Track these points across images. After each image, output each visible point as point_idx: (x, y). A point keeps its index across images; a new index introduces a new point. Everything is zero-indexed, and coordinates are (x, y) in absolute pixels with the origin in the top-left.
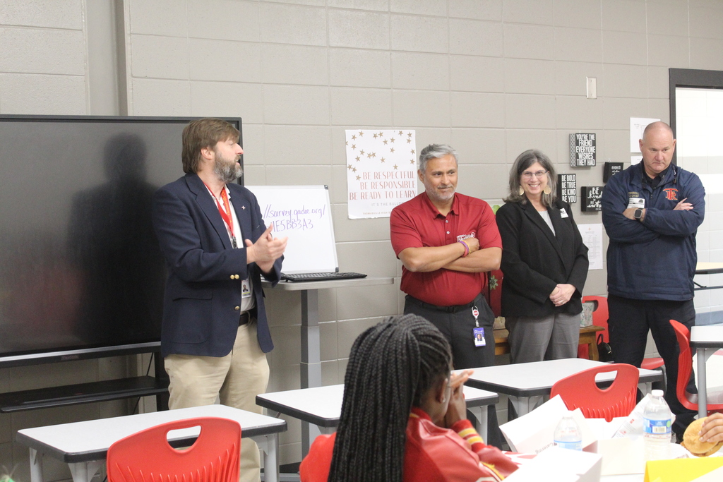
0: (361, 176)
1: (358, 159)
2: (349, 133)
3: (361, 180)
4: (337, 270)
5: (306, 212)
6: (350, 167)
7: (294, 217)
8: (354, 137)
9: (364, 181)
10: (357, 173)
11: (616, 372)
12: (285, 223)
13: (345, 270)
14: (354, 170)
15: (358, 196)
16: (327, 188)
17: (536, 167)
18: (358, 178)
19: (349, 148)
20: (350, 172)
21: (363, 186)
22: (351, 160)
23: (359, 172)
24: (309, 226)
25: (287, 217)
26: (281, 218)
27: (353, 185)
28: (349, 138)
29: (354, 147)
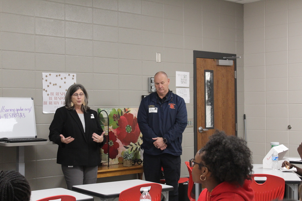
0: (50, 94)
1: (48, 86)
2: (44, 74)
3: (50, 96)
4: (36, 137)
5: (22, 110)
6: (44, 90)
7: (16, 112)
8: (46, 76)
9: (51, 96)
10: (48, 93)
11: (150, 187)
12: (11, 115)
13: (40, 137)
14: (46, 91)
15: (48, 103)
16: (32, 99)
18: (48, 95)
19: (44, 81)
20: (44, 92)
21: (50, 98)
22: (45, 86)
23: (49, 92)
24: (23, 116)
25: (12, 112)
26: (9, 112)
27: (45, 98)
28: (44, 76)
29: (46, 80)
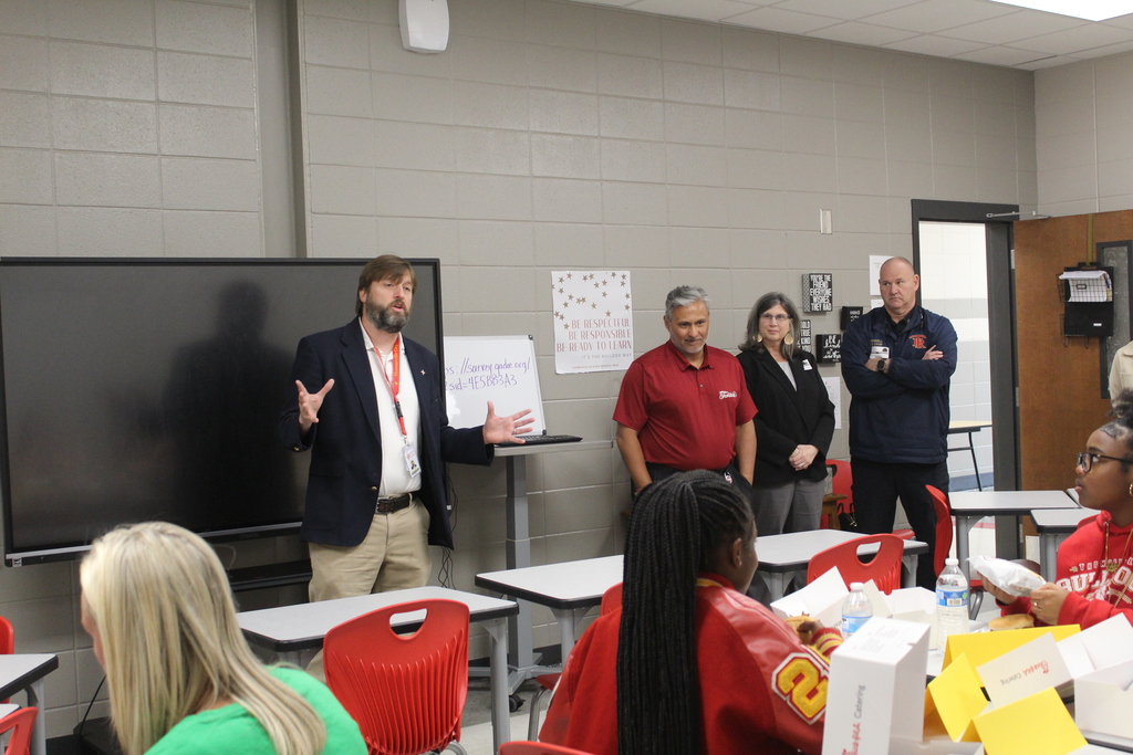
0: (570, 324)
1: (566, 305)
2: (556, 275)
3: (570, 328)
4: (544, 432)
5: (509, 366)
6: (557, 314)
7: (495, 372)
8: (561, 280)
9: (573, 330)
10: (565, 321)
11: (879, 543)
12: (485, 379)
13: (552, 433)
14: (562, 317)
15: (567, 347)
16: (531, 339)
17: (777, 309)
18: (566, 326)
19: (555, 292)
20: (557, 320)
21: (573, 336)
22: (558, 307)
23: (567, 320)
24: (512, 382)
25: (487, 373)
26: (480, 373)
27: (561, 334)
28: (555, 281)
29: (561, 291)
